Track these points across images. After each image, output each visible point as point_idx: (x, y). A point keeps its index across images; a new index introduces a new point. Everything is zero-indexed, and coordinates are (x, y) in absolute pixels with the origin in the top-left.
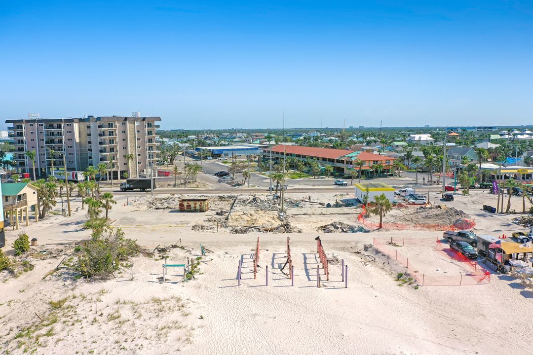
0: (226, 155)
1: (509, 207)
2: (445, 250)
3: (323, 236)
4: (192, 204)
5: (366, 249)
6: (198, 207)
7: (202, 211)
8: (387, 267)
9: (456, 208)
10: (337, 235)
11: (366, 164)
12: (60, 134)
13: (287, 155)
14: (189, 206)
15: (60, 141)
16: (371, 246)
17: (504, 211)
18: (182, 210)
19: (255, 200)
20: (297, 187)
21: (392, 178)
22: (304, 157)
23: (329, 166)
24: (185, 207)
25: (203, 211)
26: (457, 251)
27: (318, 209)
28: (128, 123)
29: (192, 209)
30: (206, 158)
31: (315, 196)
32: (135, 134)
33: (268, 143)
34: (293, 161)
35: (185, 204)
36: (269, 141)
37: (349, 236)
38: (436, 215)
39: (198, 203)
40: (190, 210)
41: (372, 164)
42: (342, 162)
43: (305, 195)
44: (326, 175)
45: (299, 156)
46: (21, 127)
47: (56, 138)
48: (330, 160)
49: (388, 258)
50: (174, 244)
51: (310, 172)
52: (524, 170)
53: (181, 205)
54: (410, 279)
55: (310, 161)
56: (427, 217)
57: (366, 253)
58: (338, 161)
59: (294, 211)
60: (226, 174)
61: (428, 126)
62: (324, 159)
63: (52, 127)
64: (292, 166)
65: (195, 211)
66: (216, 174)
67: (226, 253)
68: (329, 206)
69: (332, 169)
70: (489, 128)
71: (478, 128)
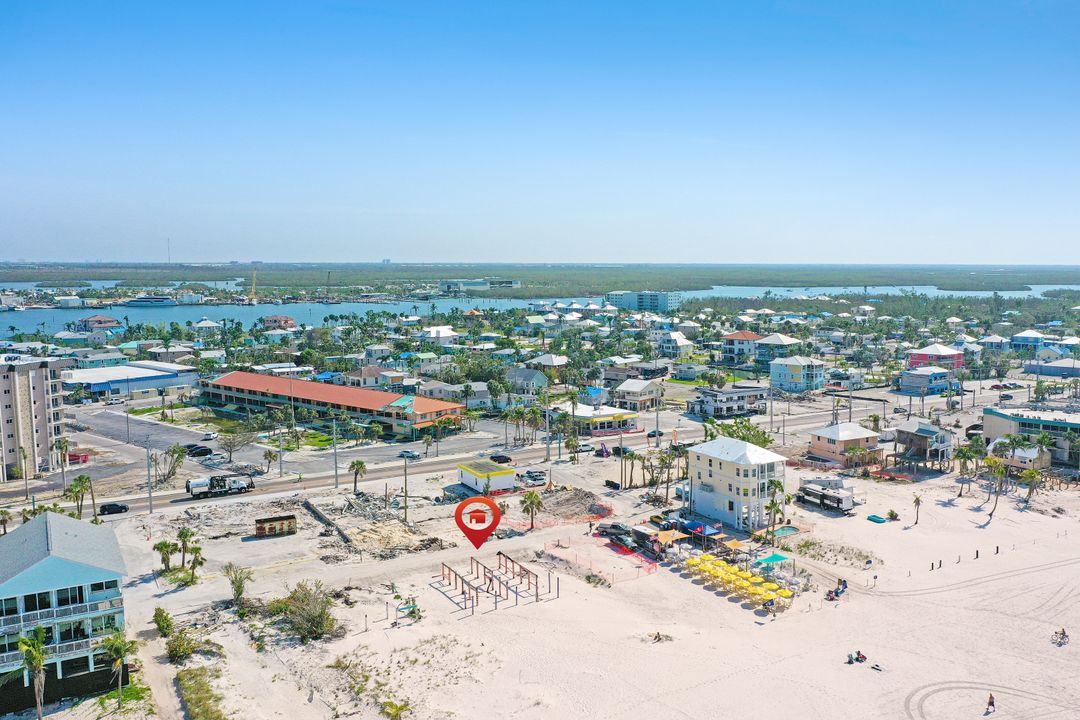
0: (116, 391)
1: (631, 481)
2: (606, 545)
4: (277, 525)
5: (539, 555)
6: (286, 528)
7: (291, 533)
8: (571, 572)
9: (584, 489)
14: (272, 529)
16: (543, 552)
17: (627, 486)
18: (260, 535)
21: (463, 435)
24: (267, 530)
25: (293, 533)
26: (617, 545)
28: (17, 376)
29: (278, 532)
32: (29, 395)
35: (266, 525)
38: (568, 500)
39: (286, 522)
40: (274, 534)
41: (434, 416)
48: (363, 411)
49: (567, 562)
50: (347, 586)
52: (621, 416)
53: (260, 528)
54: (600, 580)
56: (558, 503)
57: (541, 560)
58: (381, 414)
60: (208, 451)
61: (388, 261)
62: (352, 409)
65: (281, 534)
67: (413, 586)
68: (438, 500)
69: (380, 429)
70: (507, 282)
71: (492, 283)
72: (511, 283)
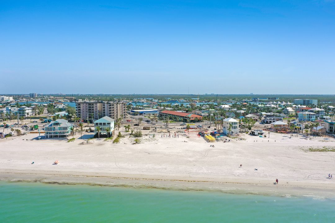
0: (145, 114)
3: (176, 133)
5: (184, 135)
7: (149, 129)
10: (179, 133)
11: (193, 118)
12: (93, 107)
13: (169, 114)
14: (146, 128)
15: (93, 110)
19: (161, 127)
20: (172, 125)
21: (201, 123)
22: (175, 115)
23: (182, 119)
27: (177, 129)
28: (118, 104)
30: (137, 115)
31: (176, 127)
32: (120, 108)
33: (160, 108)
34: (171, 117)
35: (145, 128)
36: (160, 107)
37: (182, 133)
41: (195, 118)
42: (186, 117)
43: (174, 127)
44: (181, 122)
45: (173, 115)
46: (80, 105)
47: (92, 109)
48: (183, 117)
51: (176, 121)
53: (144, 128)
55: (176, 117)
59: (171, 129)
60: (149, 121)
62: (181, 116)
63: (90, 105)
64: (170, 118)
65: (147, 130)
66: (146, 121)
68: (179, 129)
69: (183, 120)
70: (275, 98)
71: (269, 98)
72: (276, 98)
